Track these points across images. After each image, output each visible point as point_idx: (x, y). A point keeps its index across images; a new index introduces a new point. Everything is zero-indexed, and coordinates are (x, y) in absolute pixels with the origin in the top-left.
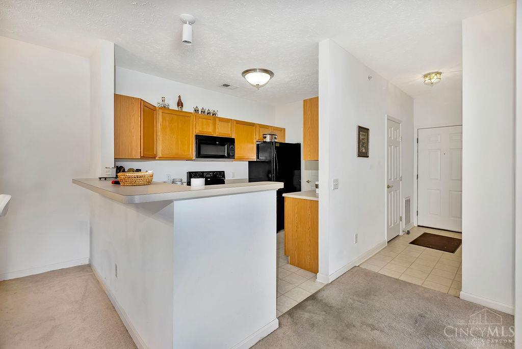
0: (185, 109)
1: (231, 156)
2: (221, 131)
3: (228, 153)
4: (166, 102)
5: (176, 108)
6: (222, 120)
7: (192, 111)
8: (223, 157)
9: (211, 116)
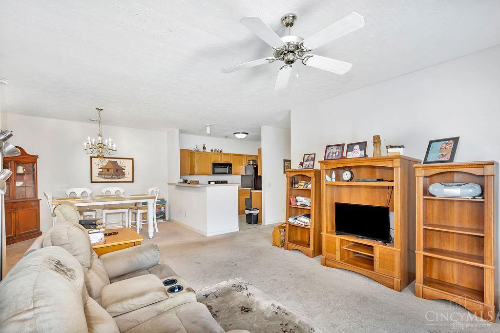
0: (207, 150)
1: (230, 173)
2: (224, 160)
3: (229, 172)
4: (198, 148)
5: (203, 150)
6: (225, 154)
7: (210, 151)
8: (225, 173)
9: (220, 152)
